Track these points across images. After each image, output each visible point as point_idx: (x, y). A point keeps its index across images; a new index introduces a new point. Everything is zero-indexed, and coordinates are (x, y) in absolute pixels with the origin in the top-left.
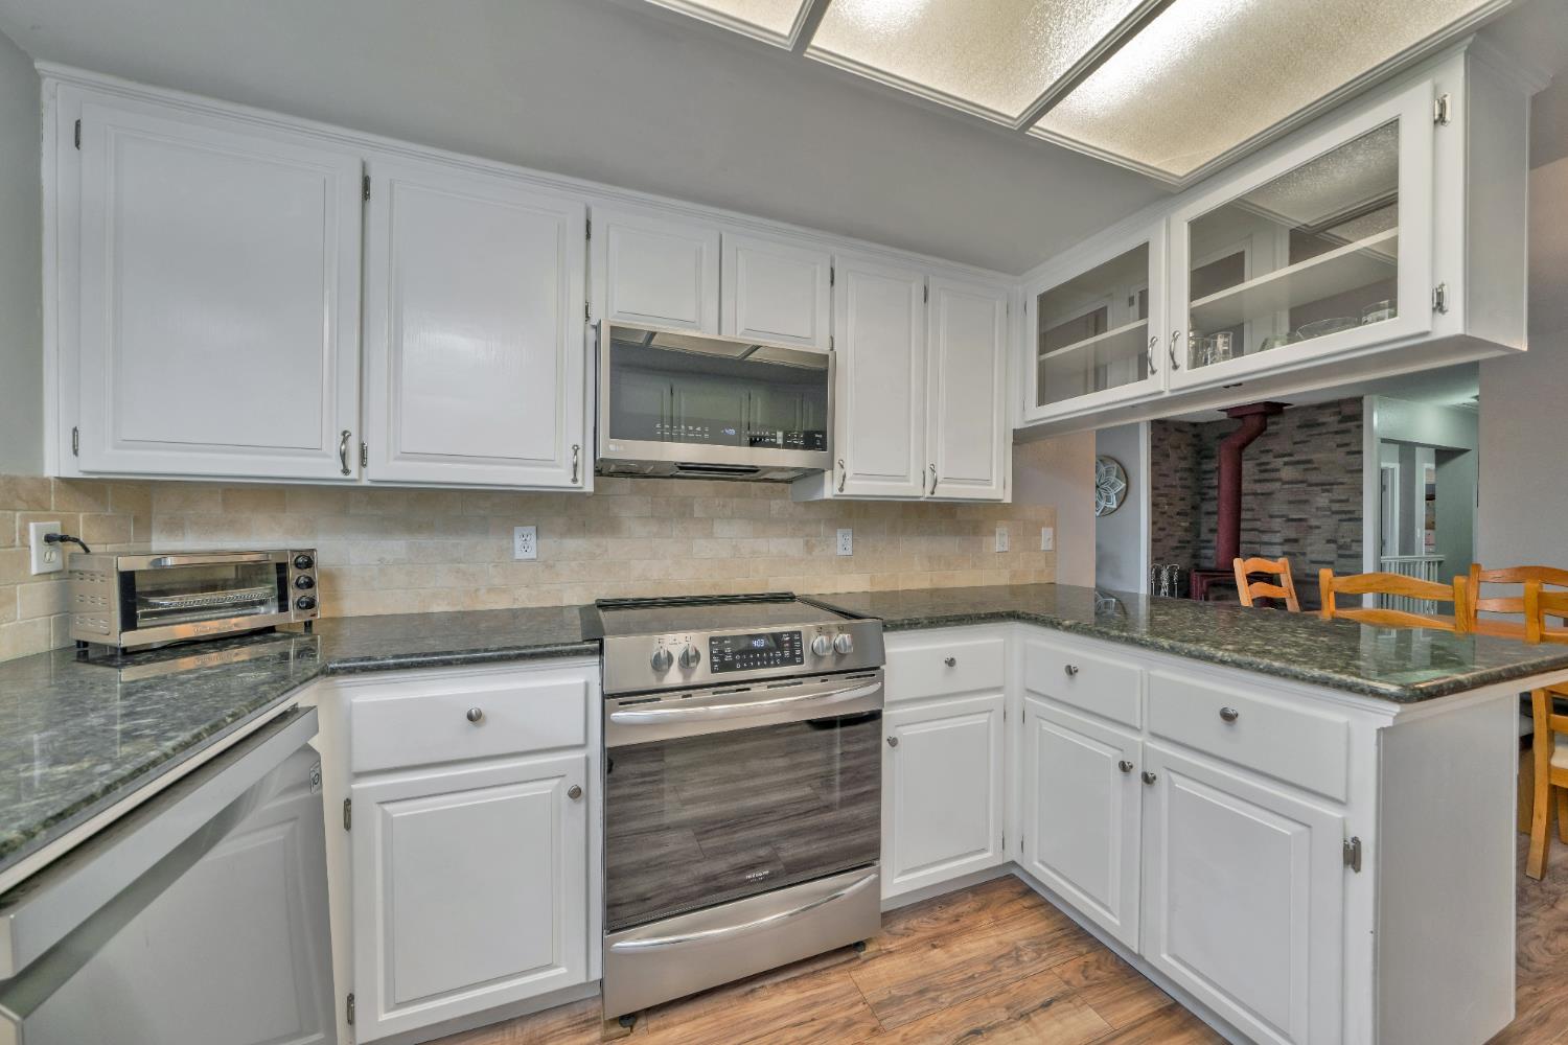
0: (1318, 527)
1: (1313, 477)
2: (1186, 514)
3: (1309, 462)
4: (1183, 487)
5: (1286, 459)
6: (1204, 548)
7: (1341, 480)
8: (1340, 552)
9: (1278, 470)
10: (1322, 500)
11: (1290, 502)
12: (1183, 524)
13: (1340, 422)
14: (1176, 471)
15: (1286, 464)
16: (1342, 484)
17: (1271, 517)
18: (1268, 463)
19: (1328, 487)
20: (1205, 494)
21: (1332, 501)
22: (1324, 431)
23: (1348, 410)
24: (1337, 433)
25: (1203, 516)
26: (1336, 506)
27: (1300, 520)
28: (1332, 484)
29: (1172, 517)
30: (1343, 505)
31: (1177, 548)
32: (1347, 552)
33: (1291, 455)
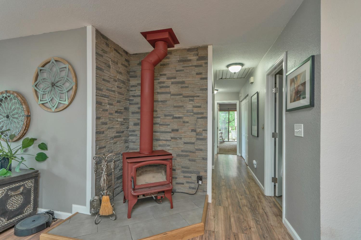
0: (188, 122)
1: (186, 92)
2: (120, 113)
3: (183, 82)
4: (120, 93)
5: (173, 80)
6: (132, 135)
7: (198, 94)
8: (198, 137)
9: (169, 87)
10: (189, 106)
11: (175, 107)
12: (119, 120)
13: (198, 60)
14: (115, 81)
15: (172, 83)
16: (198, 96)
17: (166, 116)
18: (163, 83)
19: (192, 98)
20: (132, 100)
21: (194, 107)
22: (191, 65)
23: (201, 53)
24: (196, 66)
25: (130, 114)
26: (196, 110)
27: (179, 118)
28: (193, 97)
29: (111, 114)
30: (198, 109)
31: (115, 137)
32: (201, 137)
33: (175, 78)
